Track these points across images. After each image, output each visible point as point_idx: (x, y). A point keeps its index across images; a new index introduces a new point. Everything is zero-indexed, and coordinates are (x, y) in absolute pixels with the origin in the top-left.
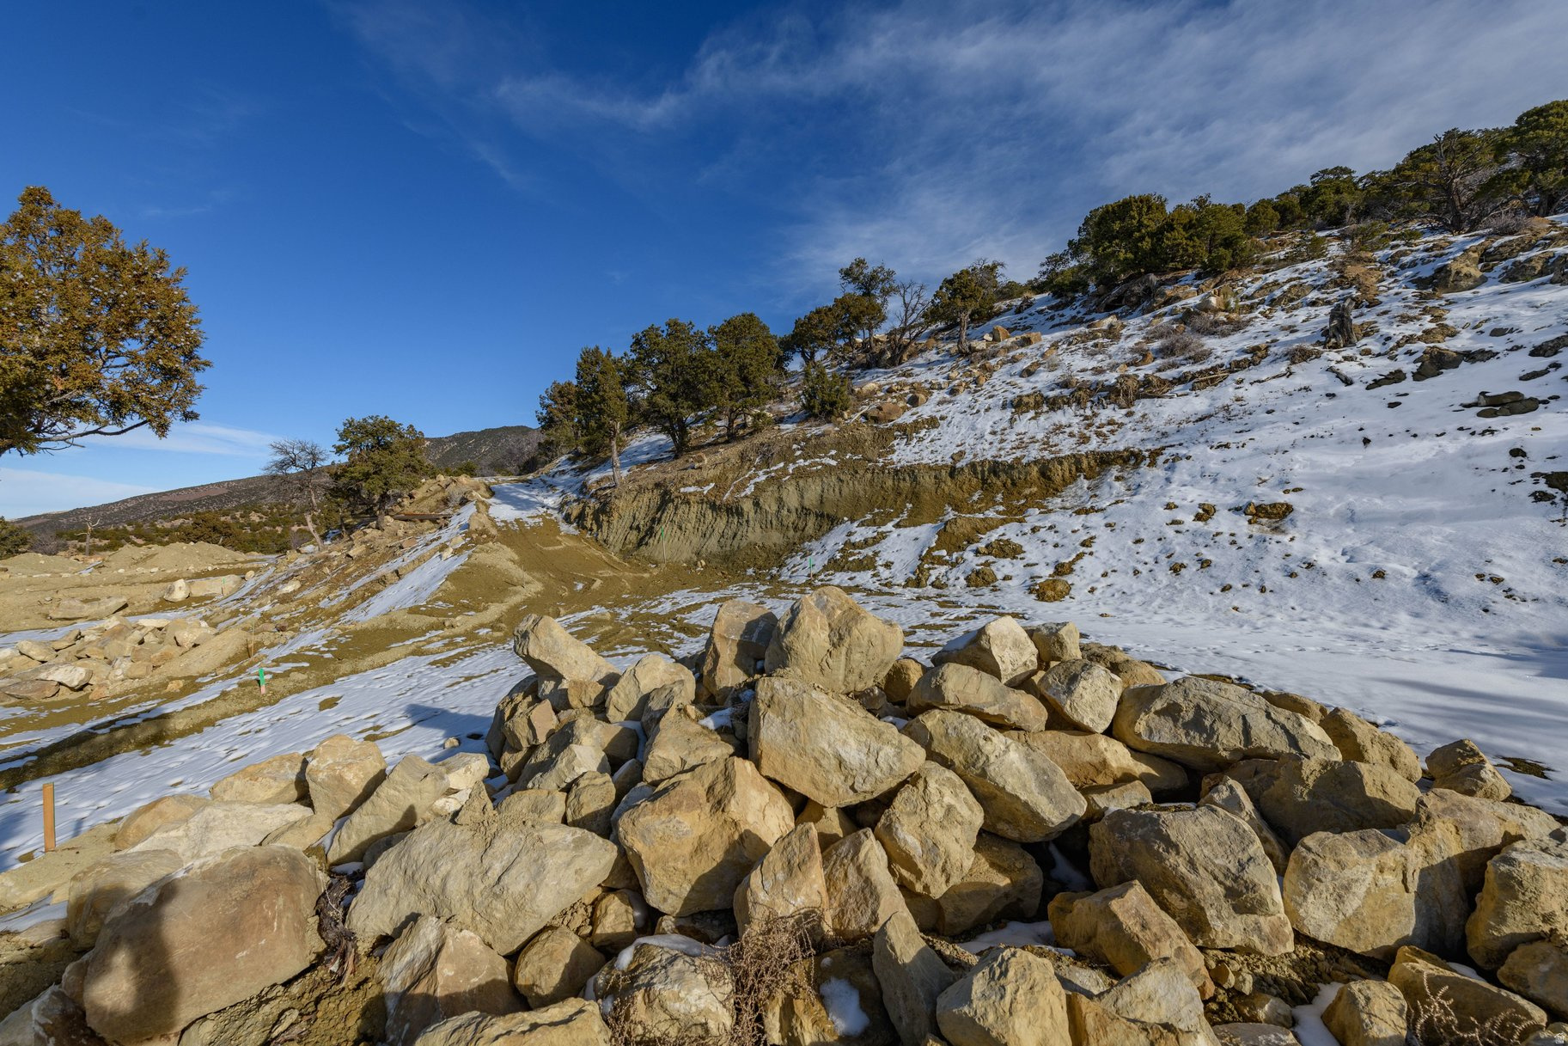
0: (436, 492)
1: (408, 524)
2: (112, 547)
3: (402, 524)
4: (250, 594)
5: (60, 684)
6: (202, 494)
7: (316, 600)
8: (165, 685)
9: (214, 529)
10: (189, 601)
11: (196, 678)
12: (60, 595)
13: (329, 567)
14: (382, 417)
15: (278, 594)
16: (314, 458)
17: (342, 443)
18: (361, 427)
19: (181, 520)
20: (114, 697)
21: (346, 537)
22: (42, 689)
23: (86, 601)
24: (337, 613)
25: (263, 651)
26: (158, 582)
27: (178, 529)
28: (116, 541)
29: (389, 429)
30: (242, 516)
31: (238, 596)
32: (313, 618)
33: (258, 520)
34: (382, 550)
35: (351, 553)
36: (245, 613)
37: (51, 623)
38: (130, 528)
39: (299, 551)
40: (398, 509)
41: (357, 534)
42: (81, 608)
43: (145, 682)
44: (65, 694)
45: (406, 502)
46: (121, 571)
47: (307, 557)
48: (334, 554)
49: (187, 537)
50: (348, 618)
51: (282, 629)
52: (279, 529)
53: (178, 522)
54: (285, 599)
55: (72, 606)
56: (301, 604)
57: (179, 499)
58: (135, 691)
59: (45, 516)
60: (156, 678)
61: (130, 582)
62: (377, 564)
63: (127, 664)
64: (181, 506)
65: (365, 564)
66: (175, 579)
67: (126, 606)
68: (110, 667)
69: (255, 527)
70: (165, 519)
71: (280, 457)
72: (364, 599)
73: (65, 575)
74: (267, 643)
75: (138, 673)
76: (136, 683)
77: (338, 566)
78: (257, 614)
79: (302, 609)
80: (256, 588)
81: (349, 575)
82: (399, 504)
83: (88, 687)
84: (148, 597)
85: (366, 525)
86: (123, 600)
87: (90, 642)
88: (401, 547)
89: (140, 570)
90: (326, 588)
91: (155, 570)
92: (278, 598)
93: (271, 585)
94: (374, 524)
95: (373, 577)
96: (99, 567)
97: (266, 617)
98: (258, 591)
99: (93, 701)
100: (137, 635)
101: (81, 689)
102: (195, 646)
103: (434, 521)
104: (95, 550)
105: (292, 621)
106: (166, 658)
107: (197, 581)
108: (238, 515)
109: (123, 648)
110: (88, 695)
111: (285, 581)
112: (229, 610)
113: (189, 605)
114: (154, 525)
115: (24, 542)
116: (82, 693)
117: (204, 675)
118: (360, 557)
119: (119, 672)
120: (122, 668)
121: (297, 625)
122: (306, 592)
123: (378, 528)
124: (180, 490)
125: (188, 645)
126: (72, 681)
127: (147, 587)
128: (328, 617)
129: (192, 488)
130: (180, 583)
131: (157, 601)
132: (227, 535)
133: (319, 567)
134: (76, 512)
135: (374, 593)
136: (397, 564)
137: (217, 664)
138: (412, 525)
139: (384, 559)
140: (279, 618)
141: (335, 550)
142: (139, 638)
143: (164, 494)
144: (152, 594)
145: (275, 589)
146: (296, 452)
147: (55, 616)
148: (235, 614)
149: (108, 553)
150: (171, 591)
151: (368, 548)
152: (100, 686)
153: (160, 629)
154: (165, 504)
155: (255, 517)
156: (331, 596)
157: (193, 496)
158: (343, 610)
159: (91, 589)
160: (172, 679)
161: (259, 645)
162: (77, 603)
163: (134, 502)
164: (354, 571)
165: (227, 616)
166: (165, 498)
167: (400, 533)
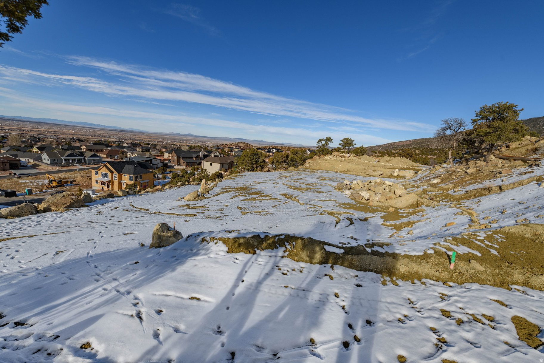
0: (527, 145)
1: (504, 161)
2: (382, 156)
3: (500, 161)
4: (420, 180)
5: (363, 197)
6: (405, 143)
7: (447, 190)
8: (389, 208)
9: (408, 154)
10: (398, 177)
11: (398, 209)
12: (369, 168)
13: (455, 176)
14: (504, 102)
15: (431, 182)
16: (460, 125)
17: (477, 118)
18: (490, 110)
19: (398, 151)
20: (375, 207)
21: (464, 163)
22: (359, 197)
23: (374, 171)
24: (458, 200)
25: (423, 207)
26: (391, 169)
27: (397, 153)
28: (382, 154)
29: (508, 108)
30: (414, 151)
31: (415, 179)
32: (446, 198)
33: (418, 153)
34: (486, 172)
35: (468, 171)
36: (417, 187)
37: (366, 175)
38: (386, 152)
39: (440, 166)
40: (498, 152)
41: (471, 163)
42: (372, 173)
43: (383, 204)
44: (364, 201)
45: (503, 149)
46: (383, 163)
47: (444, 169)
48: (458, 170)
49: (400, 156)
50: (466, 205)
51: (432, 199)
52: (424, 156)
53: (397, 151)
54: (434, 186)
55: (370, 172)
56: (440, 189)
57: (398, 144)
58: (380, 206)
59: (370, 147)
60: (386, 205)
61: (384, 167)
62: (483, 179)
63: (380, 196)
64: (398, 146)
65: (475, 178)
66: (396, 169)
67: (382, 174)
68: (375, 195)
69: (417, 155)
70: (394, 150)
71: (444, 126)
72: (475, 197)
73: (371, 162)
74: (425, 204)
75: (382, 200)
76: (381, 204)
77: (459, 176)
78: (421, 189)
79: (441, 192)
80: (422, 178)
81: (465, 181)
82: (498, 150)
83: (369, 200)
84: (388, 173)
85: (477, 159)
86: (382, 172)
87: (372, 185)
88: (500, 173)
89: (387, 164)
90: (453, 185)
91: (391, 165)
92: (430, 184)
93: (428, 178)
94: (482, 159)
95: (481, 186)
96: (378, 161)
97: (425, 191)
98: (423, 180)
99: (369, 206)
100: (384, 186)
101: (367, 200)
102: (400, 196)
103: (525, 161)
104: (378, 156)
105: (436, 196)
106: (391, 198)
107: (402, 170)
108: (413, 150)
109: (380, 190)
110: (369, 203)
111: (434, 178)
112: (411, 184)
113: (398, 178)
114: (391, 151)
115: (365, 153)
116: (367, 202)
117: (401, 209)
118: (472, 174)
119: (377, 198)
120: (378, 197)
121: (438, 199)
122: (443, 185)
123: (484, 161)
124: (399, 142)
125: (397, 195)
126: (366, 197)
127: (388, 169)
128: (454, 200)
129: (402, 141)
130: (397, 170)
131: (390, 174)
132: (411, 156)
133: (450, 175)
134: (376, 146)
135: (482, 195)
136: (498, 182)
137: (406, 206)
138: (508, 162)
139: (487, 177)
140: (430, 193)
141: (460, 169)
142: (384, 188)
143: (395, 143)
144: (388, 172)
145: (430, 180)
146: (452, 123)
147: (367, 173)
148: (413, 186)
149: (381, 158)
150: (394, 172)
151: (477, 170)
152: (372, 201)
153: (390, 185)
154: (395, 145)
155: (417, 152)
156: (455, 190)
157: (403, 144)
158: (462, 199)
159: (375, 168)
160: (391, 207)
161: (423, 203)
162: (372, 171)
163: (388, 145)
164: (469, 180)
165: (411, 187)
166: (395, 144)
167: (500, 165)
